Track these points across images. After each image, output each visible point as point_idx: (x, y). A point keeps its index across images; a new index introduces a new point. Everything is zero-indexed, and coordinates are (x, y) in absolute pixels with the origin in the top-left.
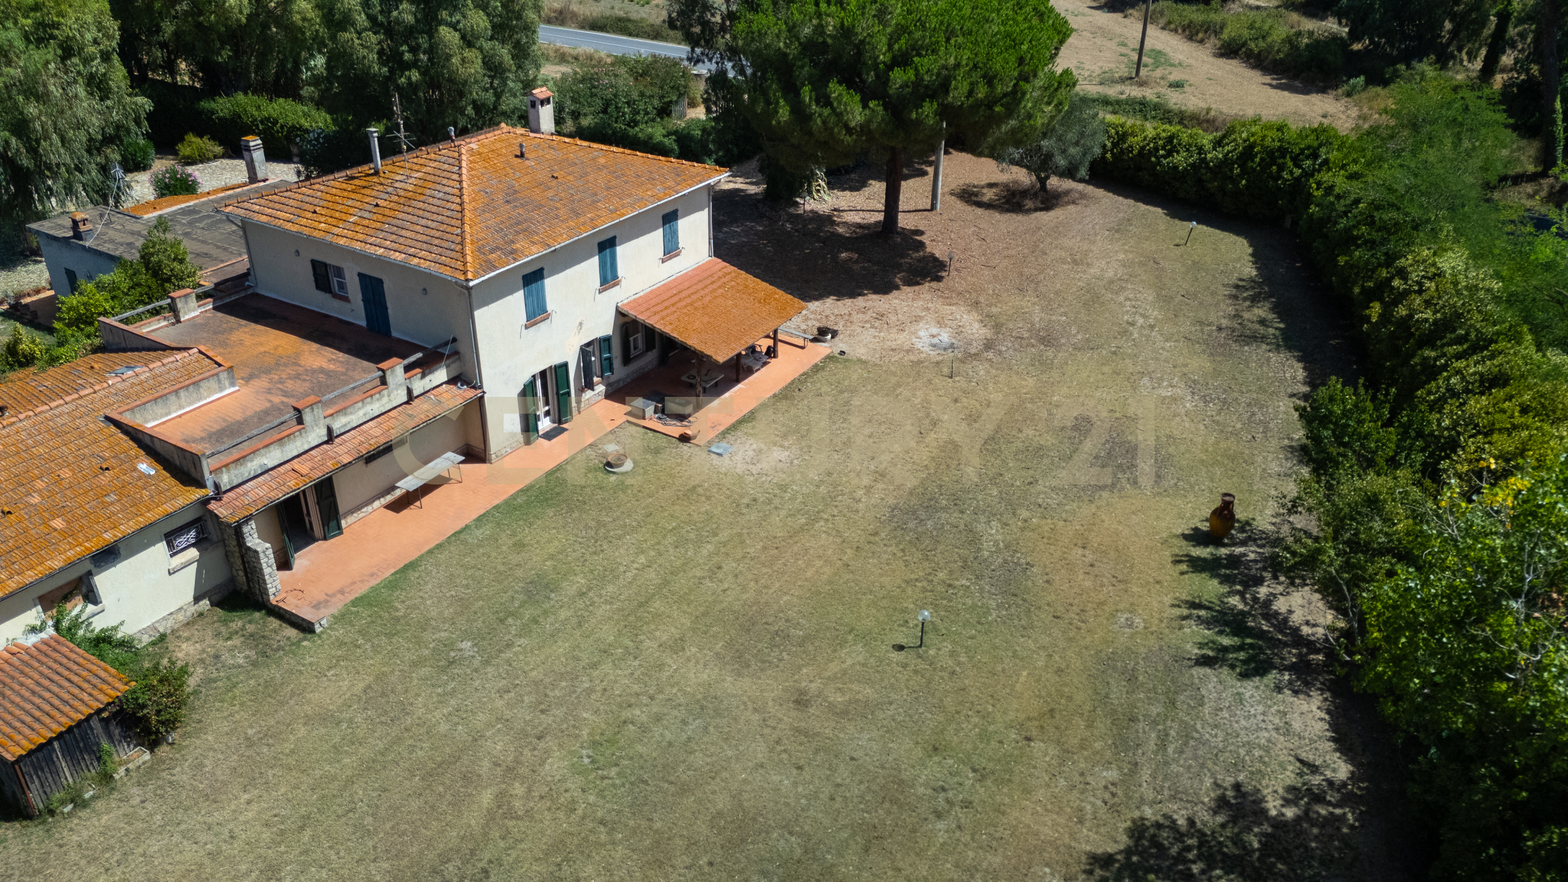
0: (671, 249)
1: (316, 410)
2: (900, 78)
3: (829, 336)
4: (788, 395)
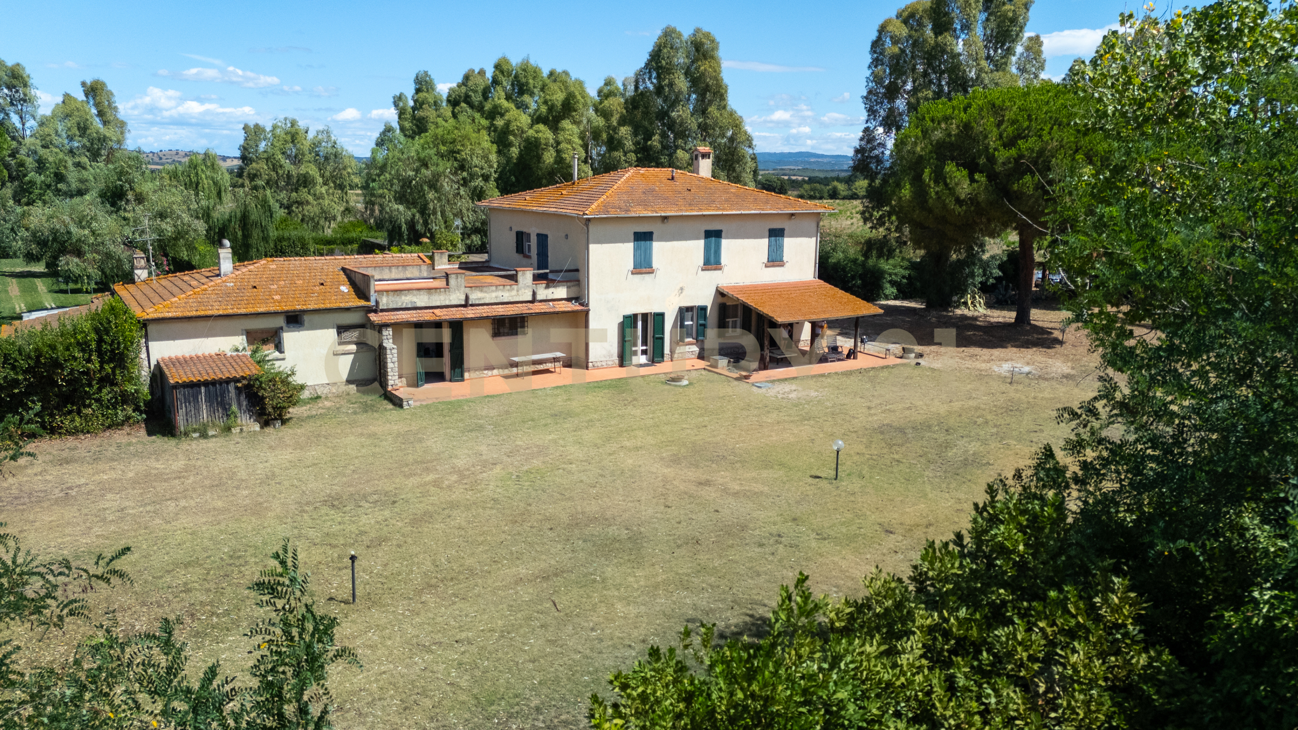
0: (775, 259)
1: (459, 279)
2: (1003, 155)
3: (913, 355)
4: (848, 374)
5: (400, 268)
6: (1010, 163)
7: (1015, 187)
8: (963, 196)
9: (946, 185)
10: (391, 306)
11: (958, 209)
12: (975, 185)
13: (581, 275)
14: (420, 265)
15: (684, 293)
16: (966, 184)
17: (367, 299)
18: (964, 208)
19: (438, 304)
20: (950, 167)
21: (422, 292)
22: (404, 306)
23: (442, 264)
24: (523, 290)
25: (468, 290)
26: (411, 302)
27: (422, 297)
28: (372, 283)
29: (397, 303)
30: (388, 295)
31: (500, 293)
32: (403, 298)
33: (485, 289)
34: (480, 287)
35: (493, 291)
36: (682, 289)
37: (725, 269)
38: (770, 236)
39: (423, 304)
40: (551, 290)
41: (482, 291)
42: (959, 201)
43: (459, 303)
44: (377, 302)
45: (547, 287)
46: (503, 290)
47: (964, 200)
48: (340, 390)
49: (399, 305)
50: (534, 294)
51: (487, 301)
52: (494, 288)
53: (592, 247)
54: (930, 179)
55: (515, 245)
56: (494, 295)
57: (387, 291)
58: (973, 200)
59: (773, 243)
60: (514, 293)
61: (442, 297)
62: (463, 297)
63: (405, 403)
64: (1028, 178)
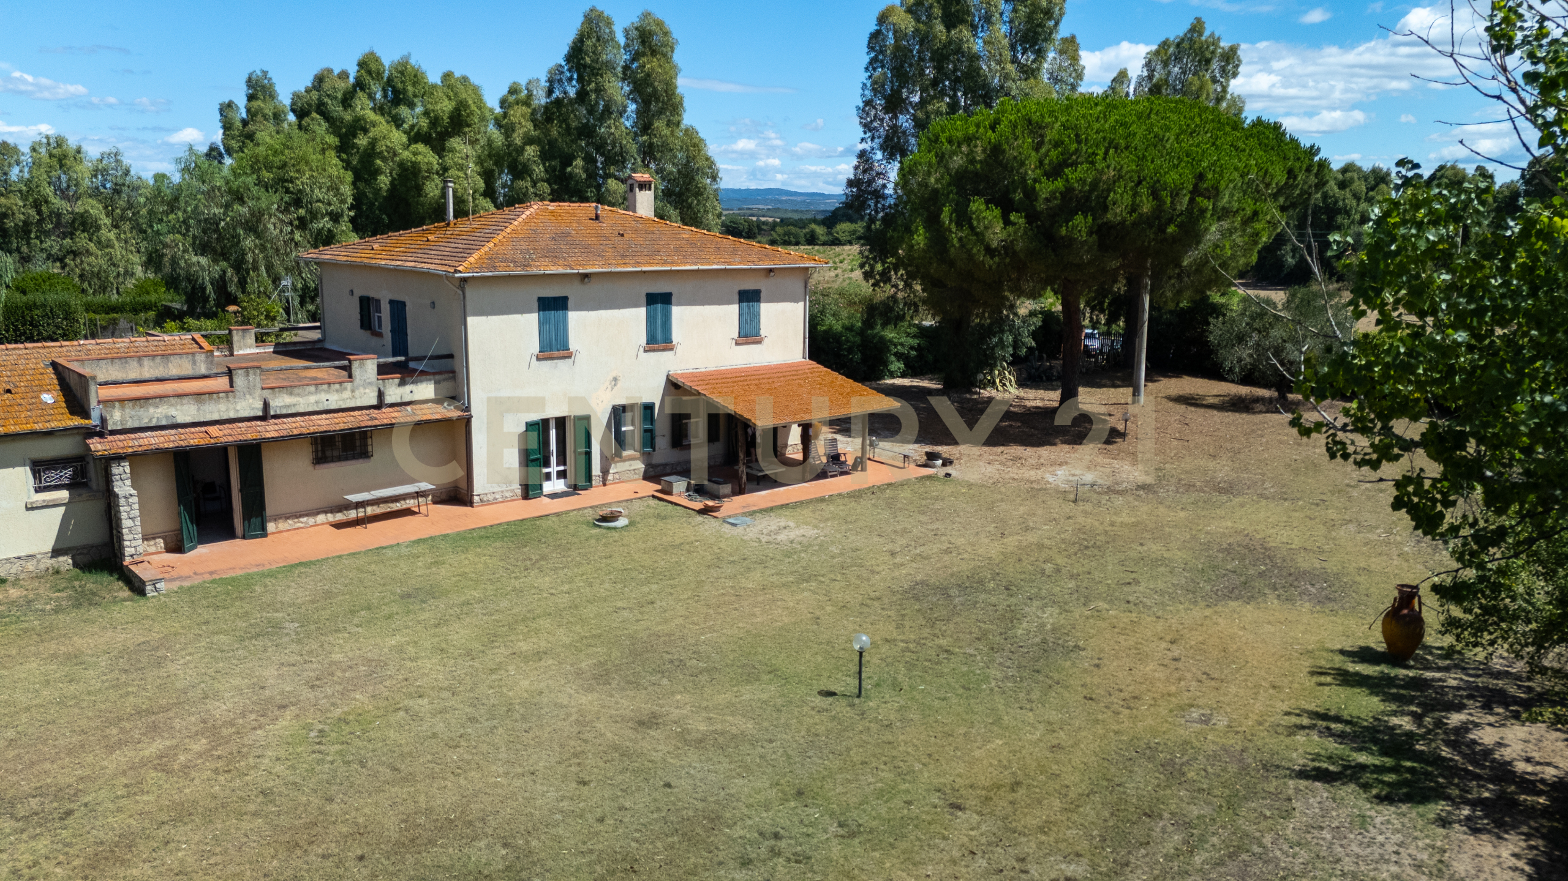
0: (749, 333)
1: (251, 377)
2: (1046, 188)
3: (940, 462)
4: (856, 495)
5: (158, 359)
6: (1055, 198)
7: (1063, 231)
8: (994, 244)
9: (972, 228)
10: (130, 425)
11: (989, 261)
12: (1011, 229)
13: (457, 364)
14: (193, 354)
15: (620, 384)
16: (998, 227)
17: (86, 415)
18: (997, 259)
19: (216, 417)
20: (977, 205)
21: (185, 400)
22: (154, 423)
23: (246, 346)
24: (362, 390)
25: (266, 393)
26: (167, 417)
27: (185, 407)
28: (93, 388)
29: (140, 419)
30: (123, 408)
31: (323, 396)
32: (152, 410)
33: (296, 390)
34: (288, 389)
35: (310, 393)
36: (615, 379)
37: (679, 349)
38: (740, 301)
39: (188, 419)
40: (408, 388)
41: (291, 394)
42: (990, 251)
43: (252, 414)
44: (103, 420)
45: (402, 383)
46: (328, 392)
47: (996, 249)
48: (42, 566)
49: (145, 423)
50: (381, 395)
51: (301, 410)
52: (312, 388)
53: (471, 321)
54: (951, 221)
55: (359, 317)
56: (312, 399)
57: (121, 401)
58: (1007, 248)
59: (746, 310)
60: (347, 394)
61: (222, 407)
62: (259, 405)
63: (149, 588)
64: (1079, 219)
